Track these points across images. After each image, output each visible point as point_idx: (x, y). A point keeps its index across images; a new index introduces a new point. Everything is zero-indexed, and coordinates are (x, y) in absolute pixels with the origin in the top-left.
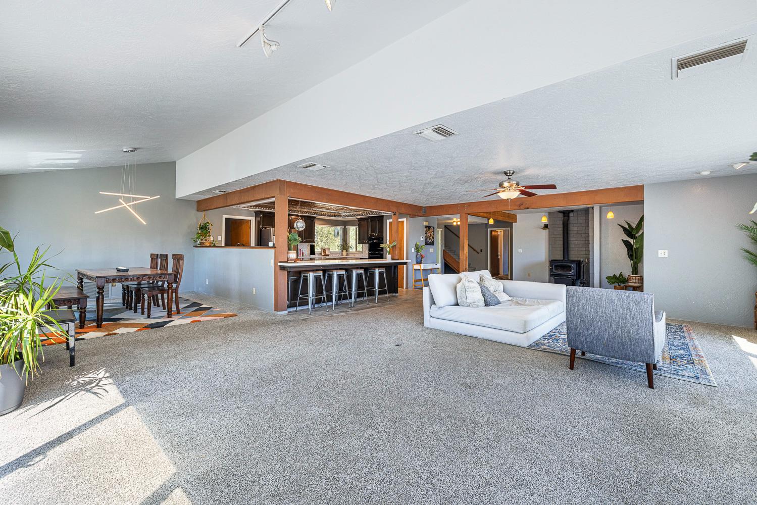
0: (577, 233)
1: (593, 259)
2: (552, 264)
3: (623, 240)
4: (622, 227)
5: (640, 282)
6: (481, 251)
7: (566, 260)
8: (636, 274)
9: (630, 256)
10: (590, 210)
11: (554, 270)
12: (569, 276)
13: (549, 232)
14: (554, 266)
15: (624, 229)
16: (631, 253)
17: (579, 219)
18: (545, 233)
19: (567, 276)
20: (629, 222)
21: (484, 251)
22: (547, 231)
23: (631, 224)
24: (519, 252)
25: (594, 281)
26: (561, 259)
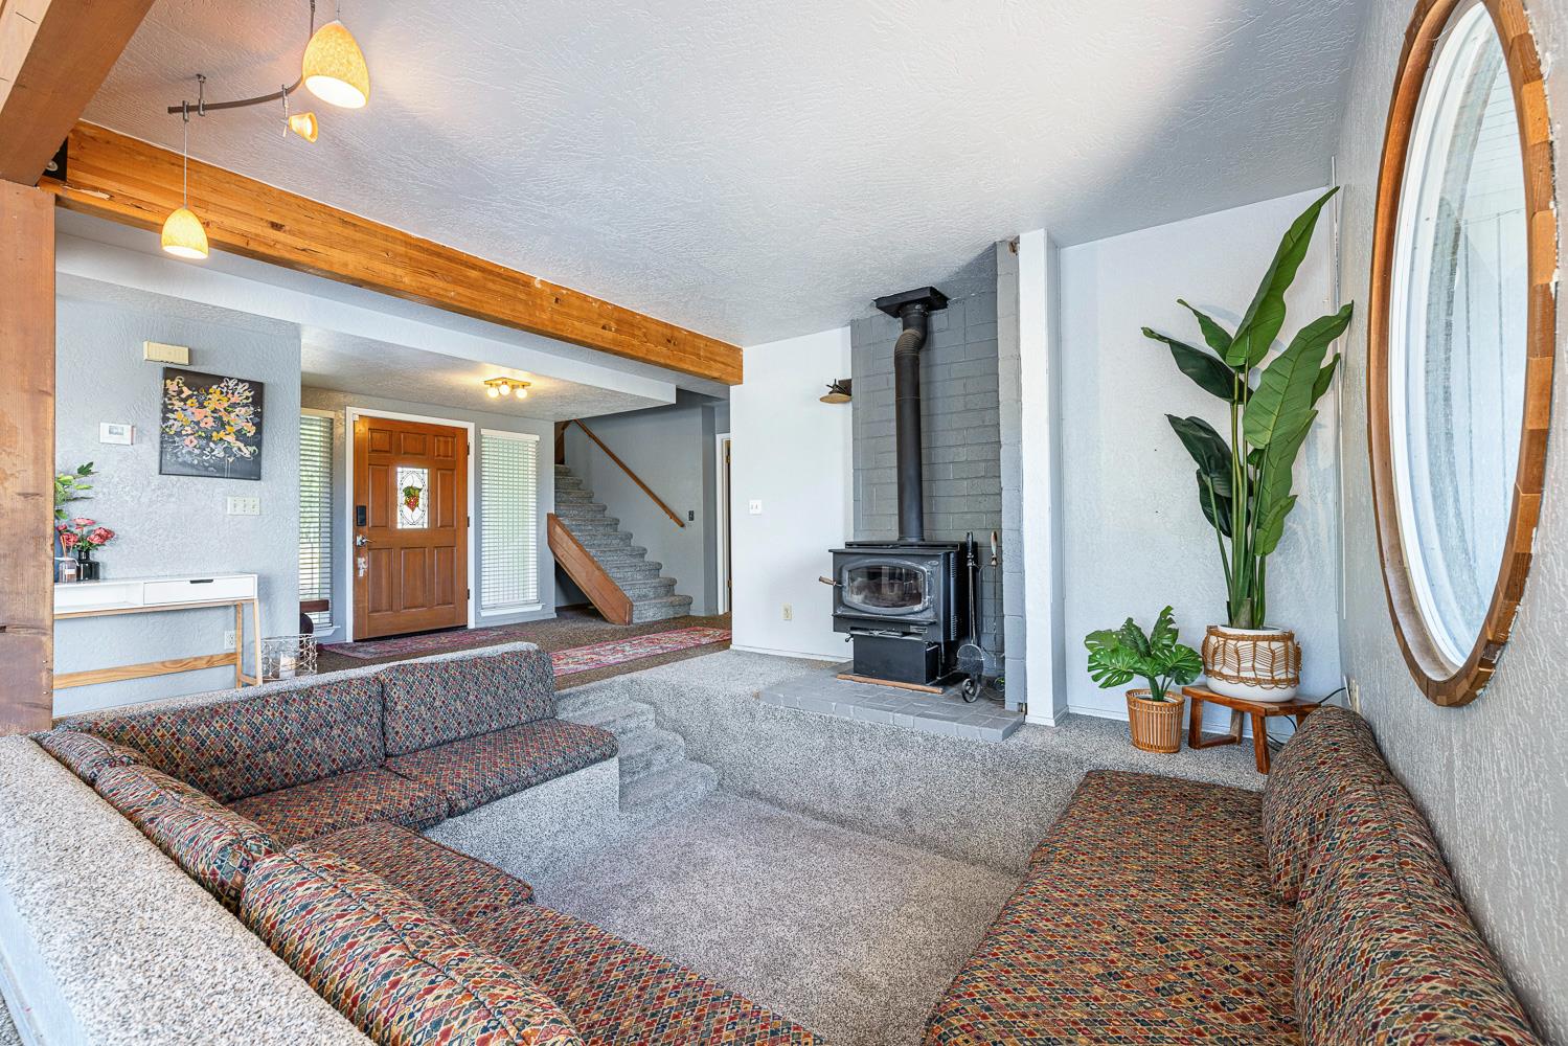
1: (1019, 531)
2: (839, 562)
3: (1173, 420)
4: (1165, 342)
5: (1280, 675)
6: (690, 515)
7: (911, 540)
8: (1255, 623)
9: (1219, 508)
10: (1003, 253)
11: (847, 595)
12: (913, 629)
13: (854, 409)
15: (1184, 354)
16: (1223, 493)
18: (841, 415)
19: (903, 626)
20: (1204, 312)
22: (846, 410)
23: (1215, 319)
24: (751, 512)
25: (1024, 658)
26: (894, 536)
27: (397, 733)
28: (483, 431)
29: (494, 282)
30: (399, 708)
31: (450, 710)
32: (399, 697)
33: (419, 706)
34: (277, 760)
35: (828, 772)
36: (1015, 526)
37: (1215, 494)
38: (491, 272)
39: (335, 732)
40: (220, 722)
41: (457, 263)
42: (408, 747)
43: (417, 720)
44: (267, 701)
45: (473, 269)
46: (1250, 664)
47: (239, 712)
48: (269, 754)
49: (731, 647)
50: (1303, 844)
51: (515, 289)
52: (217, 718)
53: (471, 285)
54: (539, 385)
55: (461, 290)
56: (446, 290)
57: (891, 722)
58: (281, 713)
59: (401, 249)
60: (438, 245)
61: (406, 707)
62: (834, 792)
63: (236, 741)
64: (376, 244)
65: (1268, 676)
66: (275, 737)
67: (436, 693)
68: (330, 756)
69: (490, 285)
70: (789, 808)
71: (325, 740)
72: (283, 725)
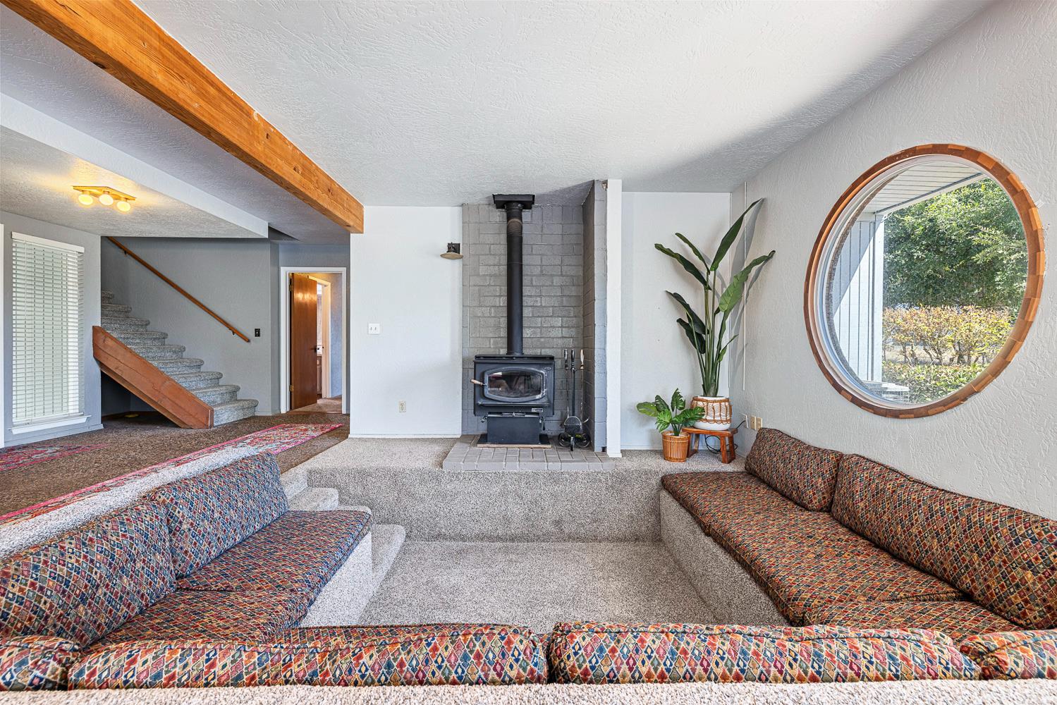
0: (542, 274)
1: (604, 350)
2: (480, 368)
3: (668, 294)
4: (668, 252)
6: (257, 332)
7: (518, 354)
8: (714, 394)
10: (598, 190)
11: (487, 391)
12: (533, 410)
13: (463, 264)
14: (487, 378)
17: (545, 231)
19: (526, 409)
21: (266, 333)
22: (457, 264)
24: (370, 332)
25: (606, 422)
26: (503, 352)
27: (186, 552)
28: (15, 235)
29: (227, 104)
30: (185, 526)
31: (227, 519)
32: (183, 516)
33: (203, 521)
34: (90, 611)
35: (503, 508)
36: (602, 347)
37: (696, 333)
38: (224, 94)
39: (139, 565)
40: (18, 585)
41: (199, 75)
42: (198, 564)
43: (203, 536)
44: (62, 547)
45: (212, 86)
46: (719, 414)
47: (36, 567)
48: (81, 608)
49: (350, 436)
50: (821, 485)
51: (241, 116)
52: (12, 582)
53: (209, 102)
54: (146, 200)
55: (203, 104)
56: (191, 99)
57: (546, 469)
58: (85, 557)
59: (156, 43)
60: (185, 51)
61: (192, 524)
62: (507, 520)
63: (45, 603)
64: (133, 28)
65: (724, 418)
66: (86, 586)
67: (213, 505)
68: (139, 592)
69: (224, 107)
70: (471, 539)
71: (132, 576)
72: (91, 570)
